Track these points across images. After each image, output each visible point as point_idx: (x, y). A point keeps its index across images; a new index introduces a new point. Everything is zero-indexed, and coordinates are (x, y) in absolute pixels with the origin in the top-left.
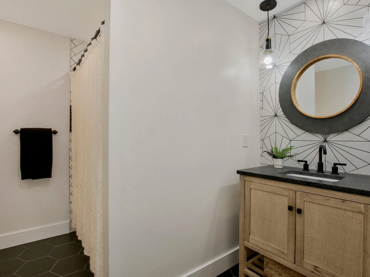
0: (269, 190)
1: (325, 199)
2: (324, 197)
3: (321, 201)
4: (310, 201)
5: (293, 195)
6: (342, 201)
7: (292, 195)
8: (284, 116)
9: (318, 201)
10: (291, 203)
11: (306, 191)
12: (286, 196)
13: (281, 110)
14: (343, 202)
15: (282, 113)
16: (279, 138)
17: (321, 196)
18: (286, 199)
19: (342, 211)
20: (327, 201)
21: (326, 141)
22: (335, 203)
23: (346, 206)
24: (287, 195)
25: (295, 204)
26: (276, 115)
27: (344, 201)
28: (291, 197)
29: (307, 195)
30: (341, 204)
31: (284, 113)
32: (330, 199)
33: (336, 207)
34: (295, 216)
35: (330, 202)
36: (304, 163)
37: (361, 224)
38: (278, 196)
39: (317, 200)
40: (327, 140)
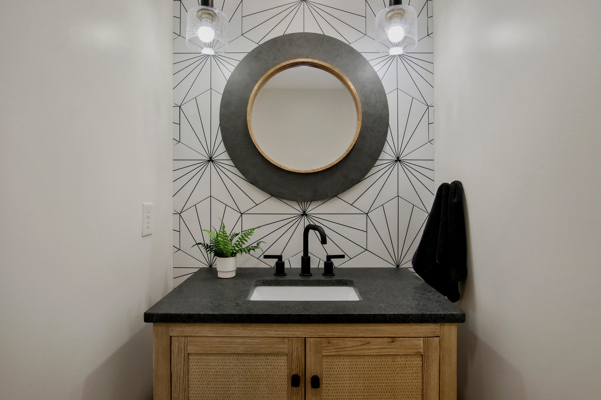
0: (241, 349)
1: (362, 343)
2: (360, 341)
3: (355, 348)
4: (334, 354)
5: (300, 350)
6: (390, 340)
7: (297, 349)
8: (231, 163)
9: (350, 349)
10: (294, 367)
11: (327, 334)
12: (283, 354)
13: (222, 148)
14: (393, 342)
15: (226, 156)
16: (218, 208)
17: (355, 339)
18: (283, 361)
19: (390, 359)
20: (366, 347)
21: (306, 215)
22: (380, 346)
23: (396, 348)
24: (286, 351)
25: (304, 368)
26: (211, 160)
27: (393, 339)
28: (295, 354)
29: (329, 343)
30: (389, 346)
31: (230, 155)
32: (371, 341)
33: (382, 354)
34: (303, 394)
35: (372, 347)
36: (276, 260)
37: (418, 373)
38: (263, 357)
39: (347, 349)
40: (307, 212)
